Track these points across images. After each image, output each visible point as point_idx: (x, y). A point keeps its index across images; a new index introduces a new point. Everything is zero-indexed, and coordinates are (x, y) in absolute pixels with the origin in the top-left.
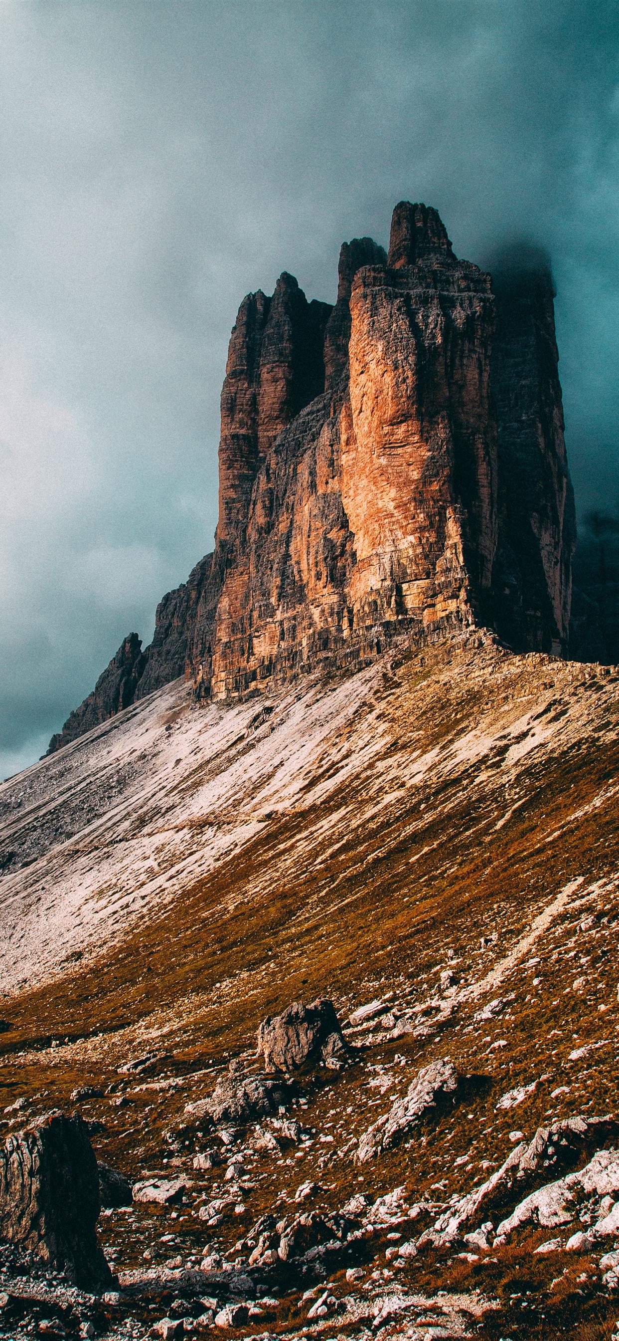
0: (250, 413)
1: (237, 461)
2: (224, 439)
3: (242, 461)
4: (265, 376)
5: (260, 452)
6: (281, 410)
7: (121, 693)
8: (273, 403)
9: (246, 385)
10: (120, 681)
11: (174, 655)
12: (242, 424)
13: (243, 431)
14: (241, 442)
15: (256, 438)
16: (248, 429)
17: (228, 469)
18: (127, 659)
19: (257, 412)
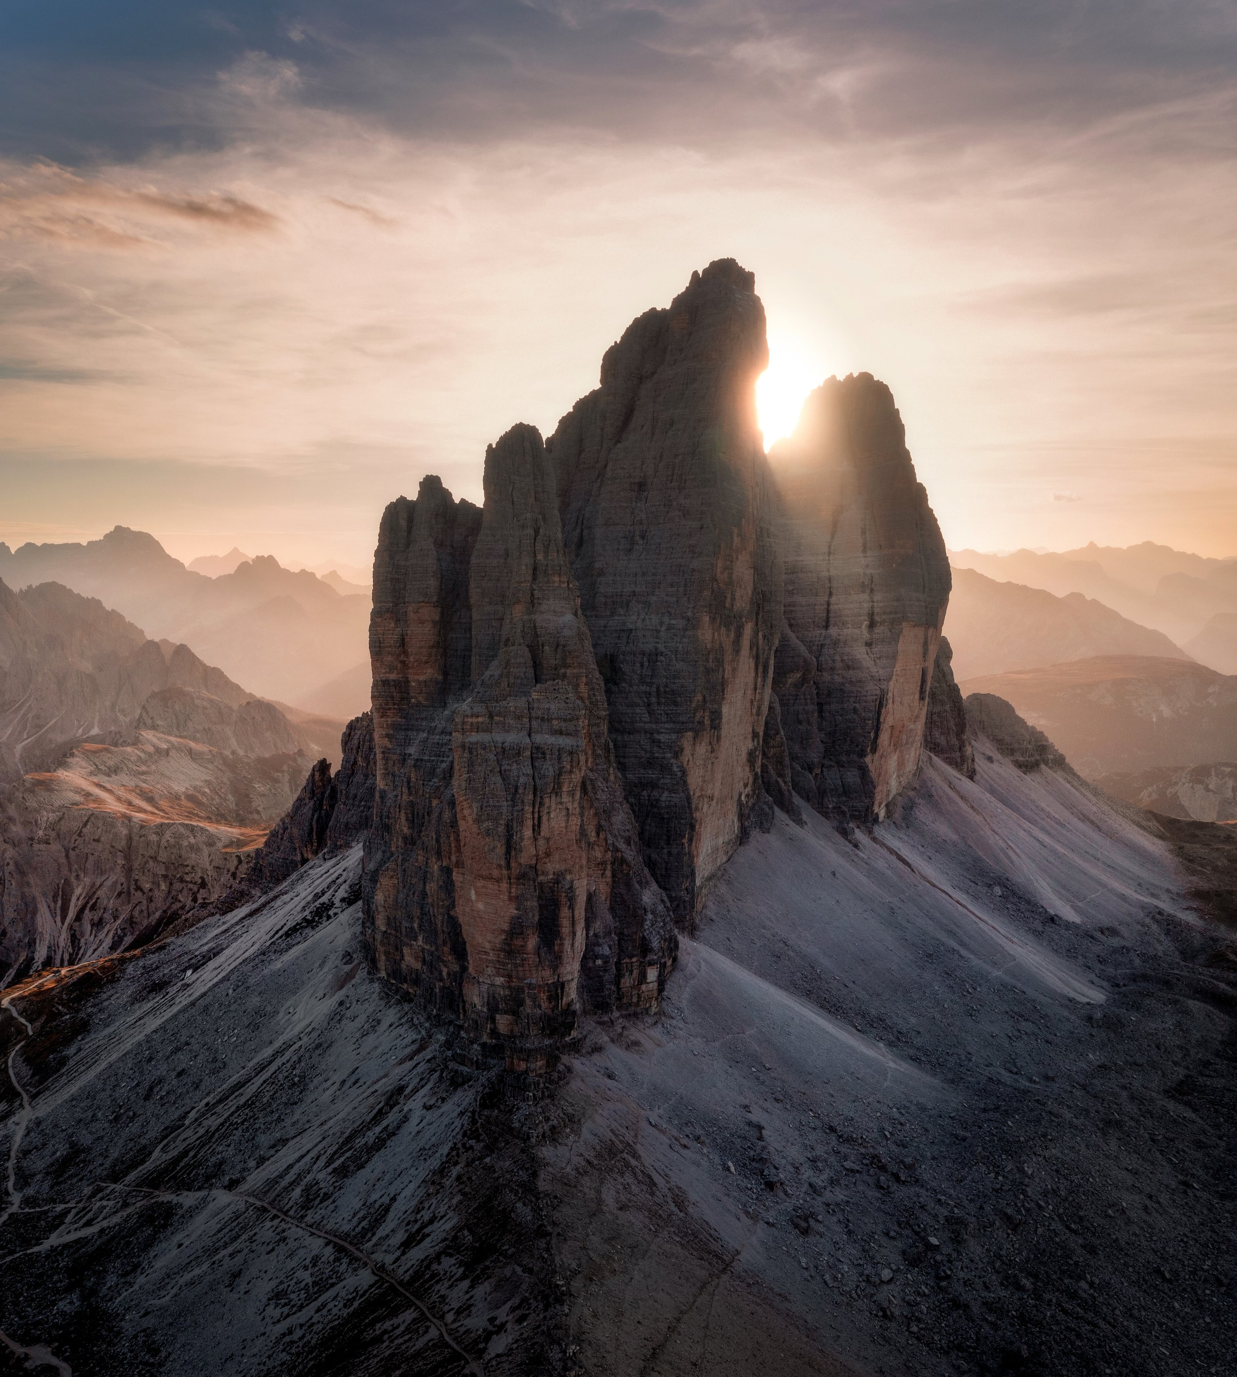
0: (399, 655)
1: (389, 709)
2: (375, 686)
3: (394, 709)
4: (411, 615)
5: (412, 697)
6: (430, 655)
7: (314, 828)
8: (422, 647)
9: (393, 625)
10: (313, 815)
11: (361, 801)
12: (392, 668)
13: (393, 676)
14: (393, 689)
15: (407, 681)
16: (398, 674)
17: (382, 717)
18: (319, 787)
19: (405, 652)
